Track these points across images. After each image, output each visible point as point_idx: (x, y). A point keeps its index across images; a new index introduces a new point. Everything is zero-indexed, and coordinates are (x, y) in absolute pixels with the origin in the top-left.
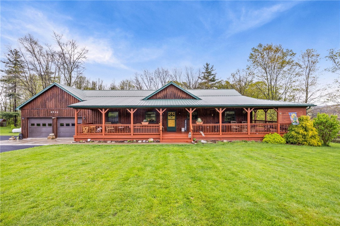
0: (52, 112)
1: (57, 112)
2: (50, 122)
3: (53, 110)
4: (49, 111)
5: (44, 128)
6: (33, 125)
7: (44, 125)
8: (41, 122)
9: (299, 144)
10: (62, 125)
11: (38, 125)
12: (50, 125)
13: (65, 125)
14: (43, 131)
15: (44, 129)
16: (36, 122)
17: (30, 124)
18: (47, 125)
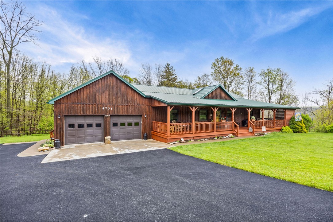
0: (104, 108)
1: (110, 109)
2: (99, 121)
3: (106, 106)
4: (101, 107)
5: (90, 129)
6: (72, 126)
7: (90, 125)
8: (85, 121)
9: (299, 132)
10: (115, 125)
11: (81, 126)
12: (98, 125)
13: (119, 124)
14: (88, 134)
15: (89, 131)
16: (76, 121)
17: (67, 125)
18: (94, 125)
